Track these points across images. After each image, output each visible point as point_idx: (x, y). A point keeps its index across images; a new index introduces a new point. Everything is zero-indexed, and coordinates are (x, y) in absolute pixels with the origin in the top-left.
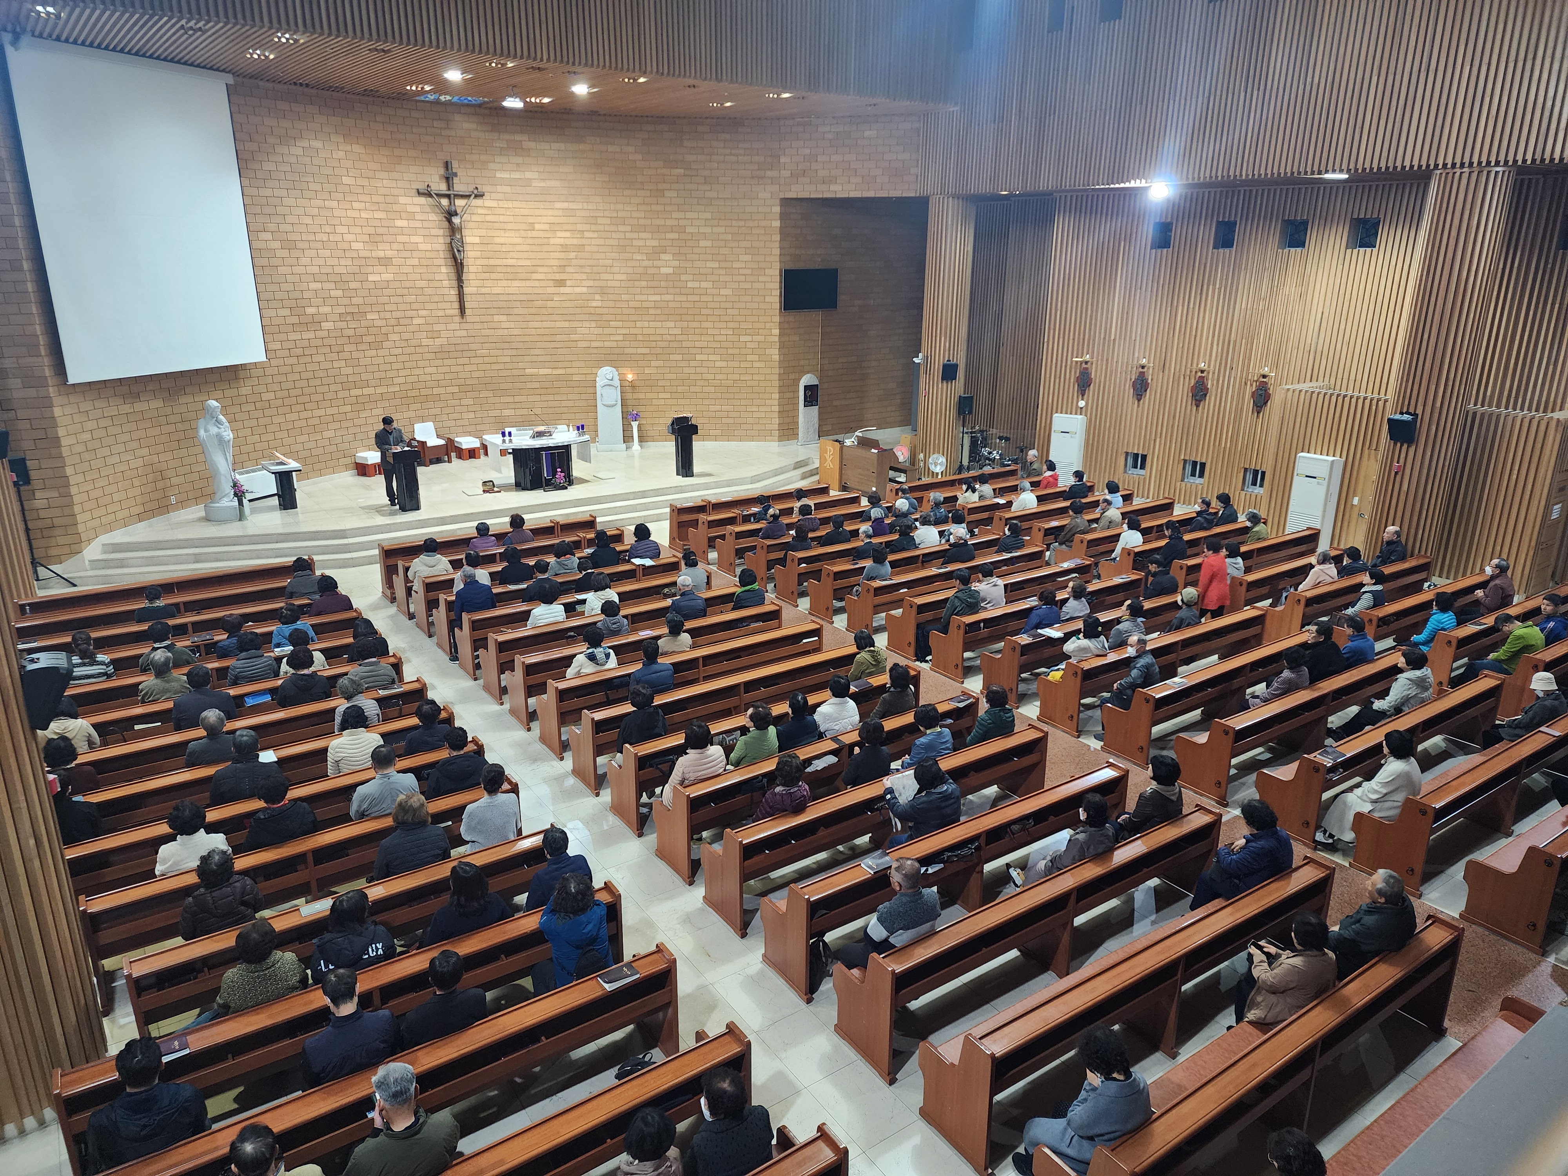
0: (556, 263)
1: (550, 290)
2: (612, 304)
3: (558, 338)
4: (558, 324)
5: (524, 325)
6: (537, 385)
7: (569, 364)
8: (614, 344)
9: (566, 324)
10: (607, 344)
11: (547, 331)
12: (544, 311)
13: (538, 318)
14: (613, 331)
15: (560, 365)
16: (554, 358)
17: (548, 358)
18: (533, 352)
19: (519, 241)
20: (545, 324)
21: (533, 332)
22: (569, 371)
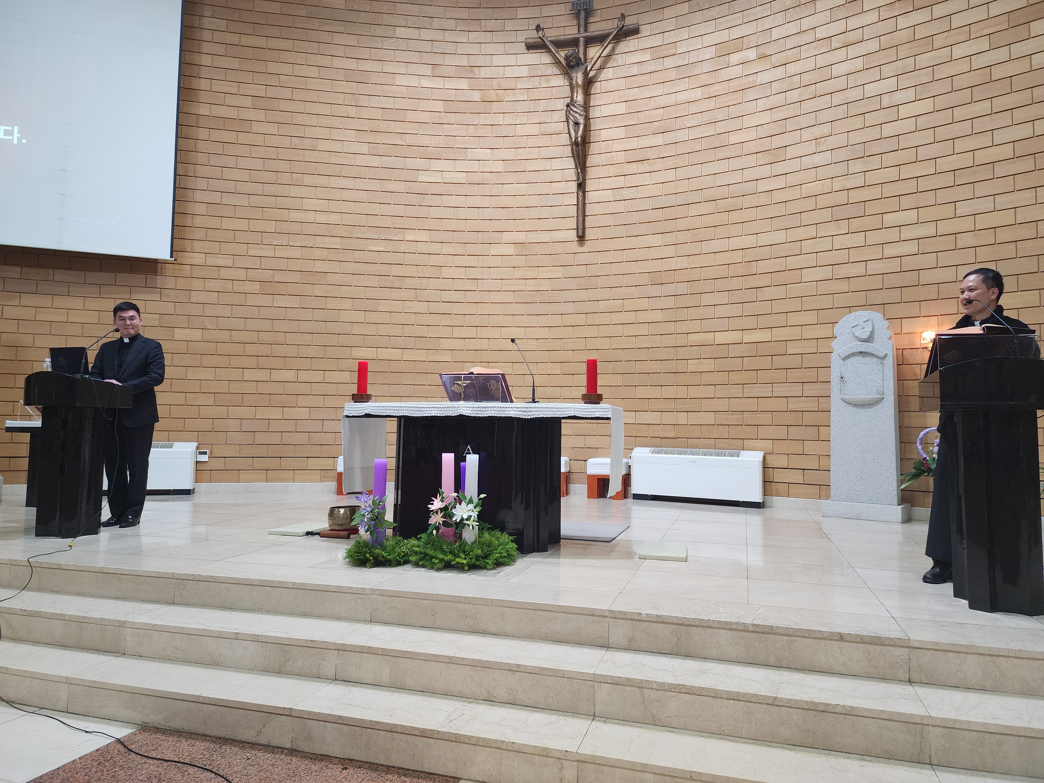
0: (766, 118)
1: (749, 175)
2: (892, 174)
3: (762, 267)
4: (764, 239)
5: (694, 248)
6: (708, 365)
7: (780, 320)
8: (894, 265)
9: (780, 237)
10: (873, 267)
11: (737, 257)
12: (735, 216)
13: (722, 232)
14: (893, 235)
15: (764, 321)
16: (749, 309)
17: (736, 310)
18: (706, 299)
19: (698, 93)
20: (735, 243)
21: (710, 260)
22: (780, 334)
